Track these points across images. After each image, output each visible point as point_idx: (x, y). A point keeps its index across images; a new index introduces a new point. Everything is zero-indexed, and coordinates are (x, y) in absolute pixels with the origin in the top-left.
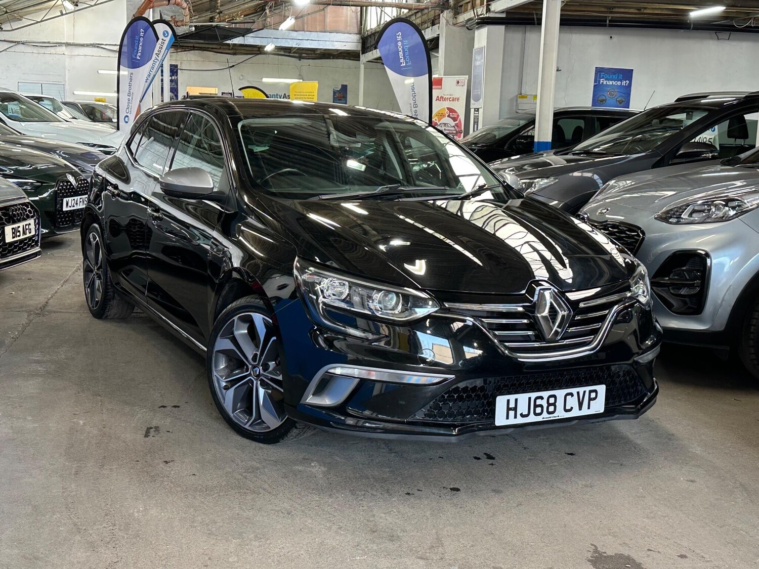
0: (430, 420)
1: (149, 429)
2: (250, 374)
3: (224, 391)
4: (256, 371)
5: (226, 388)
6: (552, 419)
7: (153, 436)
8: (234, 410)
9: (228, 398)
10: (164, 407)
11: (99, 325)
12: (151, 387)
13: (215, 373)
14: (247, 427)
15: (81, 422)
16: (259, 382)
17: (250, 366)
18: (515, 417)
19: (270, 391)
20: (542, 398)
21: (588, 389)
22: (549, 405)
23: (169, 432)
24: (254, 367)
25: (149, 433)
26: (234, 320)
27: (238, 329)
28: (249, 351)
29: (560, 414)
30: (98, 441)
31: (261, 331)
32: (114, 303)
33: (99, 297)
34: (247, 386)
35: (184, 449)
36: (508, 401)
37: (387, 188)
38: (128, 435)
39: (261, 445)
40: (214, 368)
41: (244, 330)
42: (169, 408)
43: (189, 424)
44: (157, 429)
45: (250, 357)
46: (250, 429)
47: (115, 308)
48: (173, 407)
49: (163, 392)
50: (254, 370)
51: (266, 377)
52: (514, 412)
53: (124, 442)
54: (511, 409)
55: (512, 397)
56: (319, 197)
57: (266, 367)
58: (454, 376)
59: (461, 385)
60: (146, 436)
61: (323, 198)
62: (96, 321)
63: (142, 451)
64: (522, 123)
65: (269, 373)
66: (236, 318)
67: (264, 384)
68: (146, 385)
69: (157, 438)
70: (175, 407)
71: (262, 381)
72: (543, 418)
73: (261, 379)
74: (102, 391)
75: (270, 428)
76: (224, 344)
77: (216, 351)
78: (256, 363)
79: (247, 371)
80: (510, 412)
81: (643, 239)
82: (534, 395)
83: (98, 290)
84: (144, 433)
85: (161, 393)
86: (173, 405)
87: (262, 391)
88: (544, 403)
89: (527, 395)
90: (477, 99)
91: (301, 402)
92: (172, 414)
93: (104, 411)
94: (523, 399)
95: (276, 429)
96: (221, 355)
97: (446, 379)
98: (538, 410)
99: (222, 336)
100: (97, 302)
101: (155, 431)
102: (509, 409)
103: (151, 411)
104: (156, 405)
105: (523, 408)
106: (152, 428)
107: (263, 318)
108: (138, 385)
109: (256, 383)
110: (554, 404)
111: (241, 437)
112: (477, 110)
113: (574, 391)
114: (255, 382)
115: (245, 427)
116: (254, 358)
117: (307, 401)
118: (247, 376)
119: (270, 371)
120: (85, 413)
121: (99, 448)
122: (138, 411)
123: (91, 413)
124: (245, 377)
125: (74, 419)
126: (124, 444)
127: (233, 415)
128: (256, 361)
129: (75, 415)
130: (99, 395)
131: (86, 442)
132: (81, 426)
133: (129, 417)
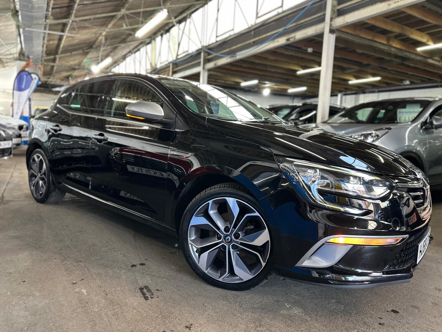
2: (222, 242)
4: (228, 239)
5: (201, 251)
7: (152, 298)
8: (208, 268)
9: (202, 260)
10: (134, 266)
12: (111, 249)
13: (189, 241)
15: (84, 291)
16: (231, 247)
17: (222, 235)
23: (157, 290)
24: (226, 236)
25: (146, 294)
26: (209, 203)
27: (212, 209)
28: (221, 224)
31: (236, 211)
33: (43, 191)
34: (218, 250)
35: (187, 308)
38: (131, 300)
40: (189, 238)
42: (139, 266)
43: (165, 279)
44: (147, 288)
45: (222, 229)
46: (221, 281)
47: (54, 197)
50: (227, 238)
51: (237, 242)
53: (134, 309)
54: (420, 251)
55: (421, 244)
58: (408, 235)
59: (409, 241)
60: (146, 298)
63: (157, 317)
65: (240, 240)
66: (210, 202)
68: (106, 248)
69: (155, 299)
70: (142, 264)
71: (233, 245)
74: (80, 258)
75: (243, 280)
76: (198, 220)
77: (192, 226)
79: (220, 239)
80: (420, 253)
83: (42, 187)
84: (141, 294)
85: (121, 253)
86: (138, 263)
87: (233, 253)
91: (297, 265)
92: (145, 272)
95: (249, 280)
96: (193, 229)
97: (403, 239)
99: (196, 216)
100: (41, 194)
101: (148, 291)
103: (128, 271)
104: (127, 265)
106: (142, 289)
107: (237, 201)
108: (101, 248)
109: (229, 248)
114: (227, 247)
115: (219, 280)
116: (227, 229)
117: (303, 265)
118: (220, 243)
119: (241, 238)
120: (81, 280)
121: (119, 320)
122: (119, 273)
123: (85, 280)
124: (217, 244)
125: (76, 288)
126: (135, 311)
127: (206, 272)
128: (229, 232)
129: (74, 284)
130: (80, 261)
131: (103, 314)
132: (87, 296)
133: (117, 279)
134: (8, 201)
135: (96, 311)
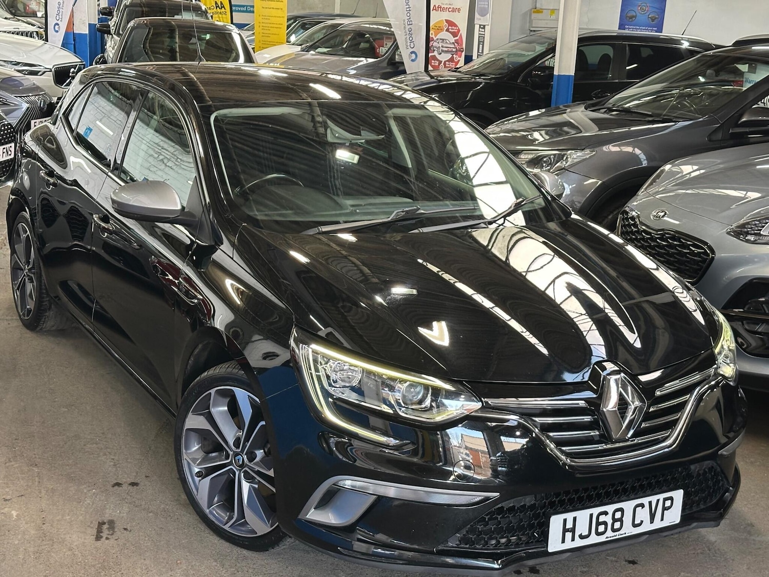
0: (466, 547)
1: (101, 524)
2: (230, 464)
3: (197, 479)
4: (239, 460)
6: (617, 537)
7: (107, 539)
8: (210, 504)
9: (202, 488)
10: (118, 484)
11: (35, 343)
12: (102, 449)
13: (185, 456)
14: (226, 527)
15: (14, 513)
16: (243, 474)
17: (231, 453)
18: (573, 540)
19: (256, 486)
20: (606, 513)
21: (661, 497)
22: (615, 520)
23: (125, 529)
24: (236, 454)
25: (102, 532)
26: (210, 393)
27: (215, 405)
28: (230, 432)
29: (628, 530)
30: (36, 549)
31: (247, 412)
32: (50, 314)
33: (31, 305)
34: (226, 476)
35: (147, 562)
36: (565, 521)
37: (403, 212)
38: (74, 537)
39: (245, 552)
40: (184, 451)
41: (222, 405)
42: (125, 487)
43: (151, 514)
44: (112, 524)
45: (231, 442)
46: (228, 529)
47: (51, 320)
48: (130, 484)
49: (116, 458)
50: (237, 458)
51: (251, 468)
52: (571, 534)
53: (70, 549)
54: (568, 530)
55: (569, 516)
56: (319, 229)
57: (252, 457)
58: (499, 494)
59: (507, 504)
60: (98, 538)
61: (323, 230)
62: (29, 334)
63: (94, 566)
64: (540, 49)
65: (255, 464)
66: (213, 391)
67: (249, 478)
68: (94, 445)
69: (112, 541)
70: (134, 484)
71: (245, 472)
72: (607, 538)
73: (246, 471)
74: (39, 458)
75: (257, 533)
76: (194, 421)
77: (188, 429)
78: (240, 450)
79: (227, 458)
80: (567, 534)
81: (713, 258)
82: (596, 511)
83: (31, 295)
84: (95, 531)
85: (113, 459)
86: (130, 480)
87: (246, 486)
88: (608, 519)
89: (587, 512)
90: (483, 13)
91: (300, 517)
92: (129, 497)
93: (43, 492)
94: (583, 516)
95: (264, 535)
96: (192, 434)
97: (487, 499)
98: (601, 528)
99: (196, 412)
100: (29, 311)
101: (108, 529)
102: (565, 530)
103: (102, 492)
104: (108, 482)
105: (582, 528)
106: (104, 523)
107: (248, 395)
108: (85, 445)
109: (239, 475)
110: (621, 520)
111: (219, 538)
112: (483, 27)
113: (645, 501)
114: (237, 473)
115: (224, 527)
116: (237, 442)
117: (307, 517)
118: (227, 465)
119: (258, 462)
120: (19, 497)
121: (38, 560)
122: (86, 494)
123: (26, 497)
124: (224, 466)
125: (5, 508)
126: (69, 553)
127: (208, 511)
128: (239, 448)
129: (6, 500)
130: (36, 465)
131: (21, 549)
132: (14, 521)
133: (74, 503)
135: (14, 544)
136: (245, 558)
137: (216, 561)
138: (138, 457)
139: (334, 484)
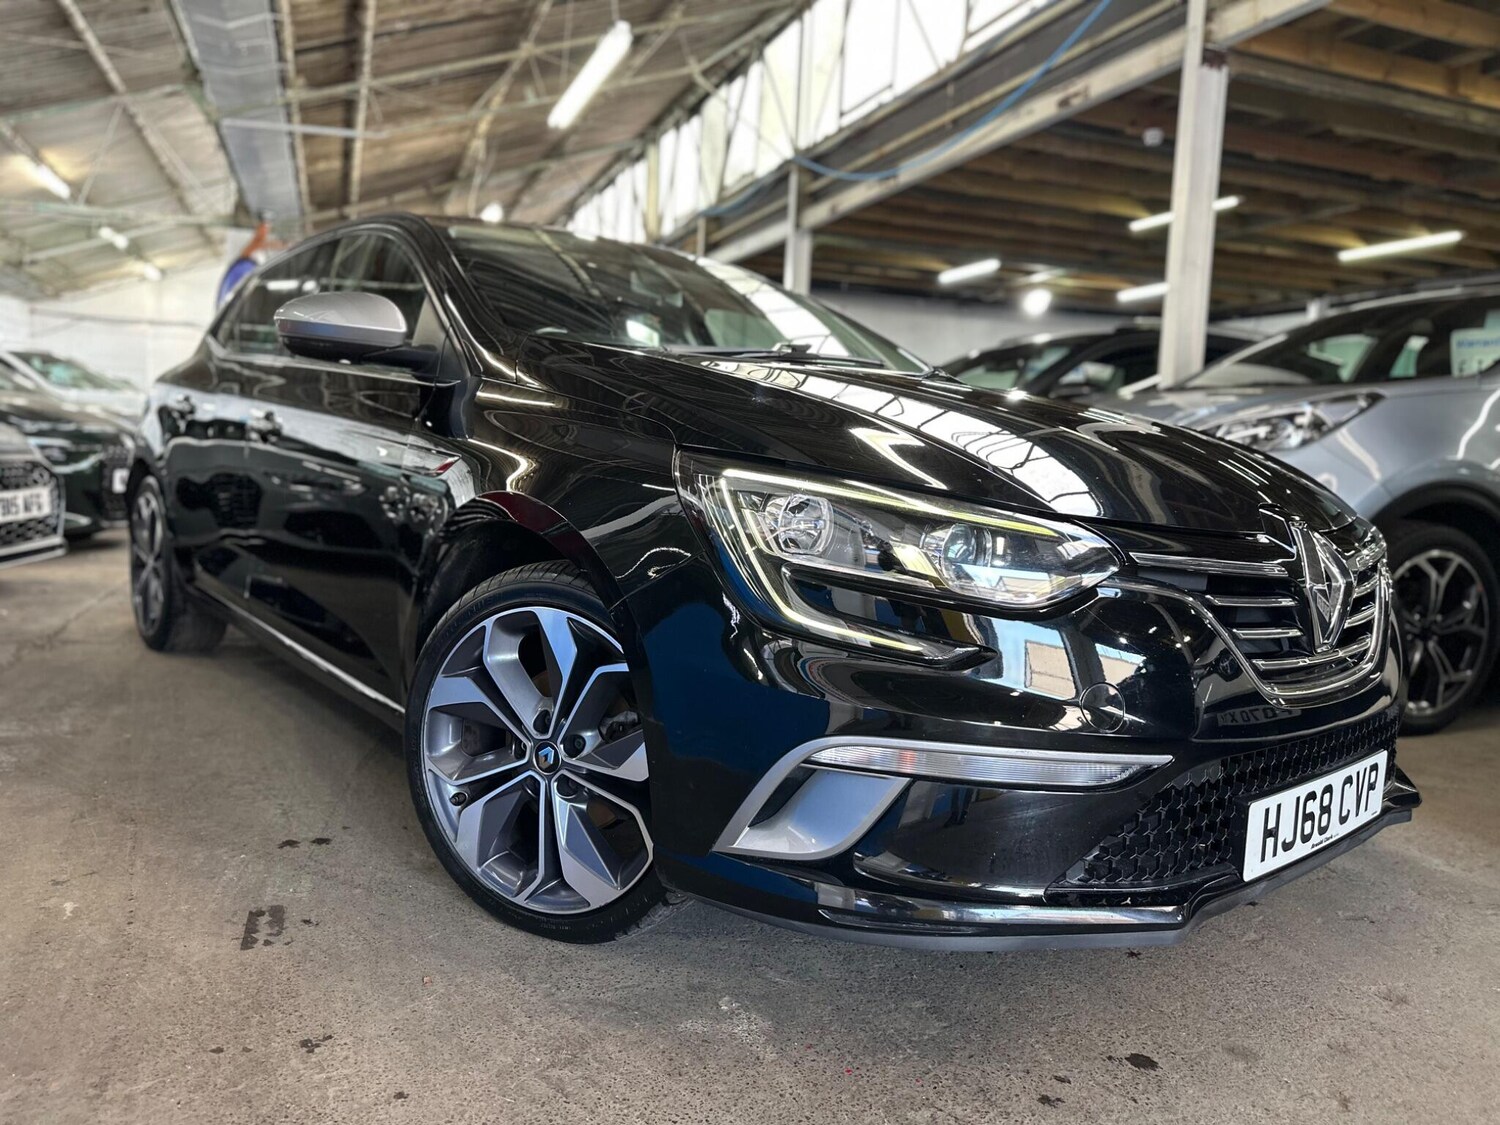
0: (1099, 886)
1: (255, 915)
2: (528, 766)
3: (454, 809)
4: (546, 756)
5: (462, 801)
6: (1324, 844)
7: (267, 943)
8: (483, 856)
9: (467, 826)
10: (291, 843)
11: (159, 663)
12: (259, 791)
13: (428, 764)
14: (520, 900)
16: (556, 784)
17: (529, 745)
18: (1275, 853)
19: (584, 807)
20: (1314, 796)
21: (1368, 763)
22: (1322, 810)
23: (307, 922)
24: (540, 746)
25: (256, 931)
26: (484, 627)
27: (492, 651)
28: (526, 705)
29: (1335, 829)
30: (102, 977)
31: (565, 652)
32: (186, 620)
33: (156, 611)
35: (357, 985)
36: (1267, 812)
38: (195, 945)
39: (561, 947)
40: (426, 753)
41: (511, 651)
42: (303, 847)
43: (358, 891)
44: (278, 915)
45: (529, 719)
46: (523, 904)
47: (187, 629)
48: (314, 842)
49: (287, 803)
50: (542, 753)
51: (574, 769)
52: (1273, 840)
53: (183, 971)
54: (1270, 833)
55: (1273, 803)
57: (574, 746)
58: (1172, 757)
59: (1187, 780)
60: (247, 943)
62: (154, 656)
63: (234, 1004)
65: (582, 759)
66: (489, 623)
67: (568, 789)
68: (247, 786)
69: (278, 947)
70: (320, 841)
71: (563, 780)
72: (1313, 846)
73: (563, 775)
74: (141, 810)
75: (589, 905)
76: (453, 689)
77: (433, 709)
78: (548, 736)
79: (521, 754)
80: (1268, 840)
82: (1302, 791)
83: (156, 597)
84: (240, 930)
85: (282, 805)
86: (312, 836)
87: (562, 808)
88: (1316, 808)
89: (1294, 794)
91: (719, 847)
92: (313, 863)
93: (139, 863)
94: (1288, 802)
95: (608, 906)
96: (444, 717)
97: (1147, 770)
98: (1308, 827)
99: (451, 672)
100: (154, 621)
101: (270, 924)
102: (1266, 834)
103: (259, 857)
104: (271, 840)
105: (1286, 828)
106: (261, 913)
107: (568, 618)
108: (229, 786)
109: (549, 787)
110: (1329, 810)
111: (502, 926)
113: (1353, 771)
114: (543, 785)
115: (515, 900)
116: (542, 723)
117: (734, 846)
118: (520, 770)
119: (589, 755)
120: (86, 875)
121: (102, 1003)
122: (226, 862)
123: (101, 876)
124: (513, 773)
125: (51, 897)
126: (181, 979)
127: (479, 870)
128: (547, 732)
129: (56, 883)
130: (133, 820)
131: (69, 980)
132: (66, 921)
133: (201, 880)
134: (65, 642)
135: (54, 969)
136: (566, 959)
137: (505, 970)
138: (327, 799)
139: (804, 762)
